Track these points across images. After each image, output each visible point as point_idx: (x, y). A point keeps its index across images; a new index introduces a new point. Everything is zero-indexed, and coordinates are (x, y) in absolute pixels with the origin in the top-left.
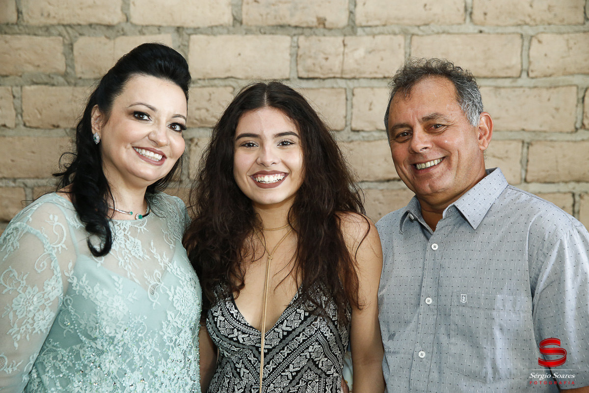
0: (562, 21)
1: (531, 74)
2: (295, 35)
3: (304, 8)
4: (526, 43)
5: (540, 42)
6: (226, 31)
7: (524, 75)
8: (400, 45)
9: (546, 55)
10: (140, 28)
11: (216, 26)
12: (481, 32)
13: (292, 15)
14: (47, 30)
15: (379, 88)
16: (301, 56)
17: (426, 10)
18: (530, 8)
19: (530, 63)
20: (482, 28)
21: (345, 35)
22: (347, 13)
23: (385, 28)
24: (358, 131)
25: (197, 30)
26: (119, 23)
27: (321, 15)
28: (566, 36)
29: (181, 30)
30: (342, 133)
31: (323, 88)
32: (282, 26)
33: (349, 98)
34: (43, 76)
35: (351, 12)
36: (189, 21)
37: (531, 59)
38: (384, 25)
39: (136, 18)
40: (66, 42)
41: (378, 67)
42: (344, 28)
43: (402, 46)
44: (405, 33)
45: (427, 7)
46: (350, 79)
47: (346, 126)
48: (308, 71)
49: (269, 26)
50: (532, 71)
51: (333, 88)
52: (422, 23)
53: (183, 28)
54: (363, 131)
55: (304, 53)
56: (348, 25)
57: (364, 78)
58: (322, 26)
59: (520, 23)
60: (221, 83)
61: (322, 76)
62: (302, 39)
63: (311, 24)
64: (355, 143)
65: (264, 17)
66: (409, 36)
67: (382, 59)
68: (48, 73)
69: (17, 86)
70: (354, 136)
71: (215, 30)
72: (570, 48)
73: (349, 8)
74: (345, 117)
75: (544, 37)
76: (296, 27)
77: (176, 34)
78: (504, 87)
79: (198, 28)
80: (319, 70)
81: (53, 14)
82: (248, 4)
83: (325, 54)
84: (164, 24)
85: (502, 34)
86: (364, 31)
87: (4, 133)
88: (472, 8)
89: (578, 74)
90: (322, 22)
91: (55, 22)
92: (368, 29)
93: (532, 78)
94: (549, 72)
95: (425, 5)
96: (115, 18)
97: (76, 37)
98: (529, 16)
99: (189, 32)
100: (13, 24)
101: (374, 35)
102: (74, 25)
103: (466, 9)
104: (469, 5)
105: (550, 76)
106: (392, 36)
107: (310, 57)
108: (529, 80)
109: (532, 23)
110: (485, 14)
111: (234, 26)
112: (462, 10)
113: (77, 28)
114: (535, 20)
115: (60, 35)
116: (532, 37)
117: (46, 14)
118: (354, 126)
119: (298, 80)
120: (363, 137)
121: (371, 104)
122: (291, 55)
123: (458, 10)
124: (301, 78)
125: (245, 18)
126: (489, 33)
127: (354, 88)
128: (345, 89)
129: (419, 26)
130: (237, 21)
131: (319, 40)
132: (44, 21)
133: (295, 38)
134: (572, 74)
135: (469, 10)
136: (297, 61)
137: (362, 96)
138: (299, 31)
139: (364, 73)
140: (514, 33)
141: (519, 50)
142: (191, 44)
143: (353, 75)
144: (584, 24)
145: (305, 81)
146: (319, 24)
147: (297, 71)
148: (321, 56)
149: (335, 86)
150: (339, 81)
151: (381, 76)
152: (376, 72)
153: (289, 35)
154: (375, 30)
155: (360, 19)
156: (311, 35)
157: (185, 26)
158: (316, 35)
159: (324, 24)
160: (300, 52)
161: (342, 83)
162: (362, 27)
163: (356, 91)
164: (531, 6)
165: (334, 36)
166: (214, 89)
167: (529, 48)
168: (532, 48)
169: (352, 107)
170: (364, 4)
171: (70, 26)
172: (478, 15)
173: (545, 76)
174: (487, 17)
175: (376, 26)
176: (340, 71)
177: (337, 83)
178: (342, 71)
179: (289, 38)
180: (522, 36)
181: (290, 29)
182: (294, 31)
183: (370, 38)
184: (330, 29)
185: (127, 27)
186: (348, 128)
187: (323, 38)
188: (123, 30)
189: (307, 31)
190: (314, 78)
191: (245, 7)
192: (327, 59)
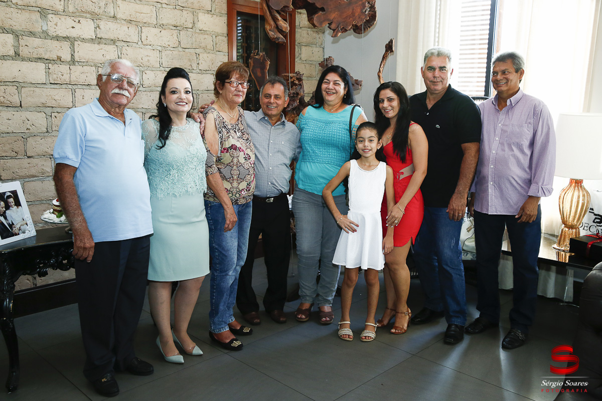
0: (153, 66)
2: (47, 63)
3: (51, 51)
6: (11, 58)
8: (93, 71)
9: (148, 79)
13: (45, 54)
16: (50, 73)
17: (103, 57)
21: (70, 65)
22: (70, 55)
23: (87, 63)
27: (59, 55)
31: (62, 88)
32: (40, 59)
33: (73, 93)
35: (72, 55)
37: (143, 80)
42: (69, 62)
44: (97, 67)
46: (73, 85)
48: (54, 80)
49: (34, 58)
50: (144, 85)
51: (66, 88)
55: (52, 72)
56: (71, 61)
57: (80, 85)
58: (59, 60)
59: (139, 65)
60: (11, 84)
61: (61, 83)
62: (50, 65)
63: (54, 59)
65: (31, 53)
67: (87, 77)
71: (6, 57)
73: (71, 53)
74: (72, 102)
75: (146, 72)
76: (47, 59)
80: (59, 80)
82: (22, 46)
86: (78, 64)
90: (59, 58)
92: (80, 63)
94: (150, 85)
95: (103, 55)
98: (142, 63)
101: (83, 66)
106: (90, 67)
107: (55, 74)
108: (143, 88)
109: (143, 66)
111: (15, 56)
116: (143, 71)
119: (50, 84)
121: (83, 96)
122: (46, 72)
125: (21, 53)
128: (72, 89)
130: (17, 54)
133: (47, 65)
136: (49, 75)
137: (79, 93)
138: (49, 61)
139: (80, 82)
143: (75, 83)
144: (160, 68)
145: (53, 85)
147: (49, 80)
148: (60, 74)
151: (86, 84)
154: (83, 64)
155: (77, 59)
156: (55, 64)
158: (57, 64)
160: (50, 71)
161: (70, 86)
162: (77, 62)
163: (76, 90)
164: (142, 59)
165: (65, 65)
166: (7, 87)
169: (75, 97)
170: (78, 52)
175: (84, 62)
176: (69, 81)
177: (68, 86)
179: (44, 64)
181: (44, 60)
182: (46, 61)
183: (81, 67)
184: (63, 62)
187: (60, 66)
189: (53, 62)
190: (57, 84)
191: (21, 48)
192: (62, 75)
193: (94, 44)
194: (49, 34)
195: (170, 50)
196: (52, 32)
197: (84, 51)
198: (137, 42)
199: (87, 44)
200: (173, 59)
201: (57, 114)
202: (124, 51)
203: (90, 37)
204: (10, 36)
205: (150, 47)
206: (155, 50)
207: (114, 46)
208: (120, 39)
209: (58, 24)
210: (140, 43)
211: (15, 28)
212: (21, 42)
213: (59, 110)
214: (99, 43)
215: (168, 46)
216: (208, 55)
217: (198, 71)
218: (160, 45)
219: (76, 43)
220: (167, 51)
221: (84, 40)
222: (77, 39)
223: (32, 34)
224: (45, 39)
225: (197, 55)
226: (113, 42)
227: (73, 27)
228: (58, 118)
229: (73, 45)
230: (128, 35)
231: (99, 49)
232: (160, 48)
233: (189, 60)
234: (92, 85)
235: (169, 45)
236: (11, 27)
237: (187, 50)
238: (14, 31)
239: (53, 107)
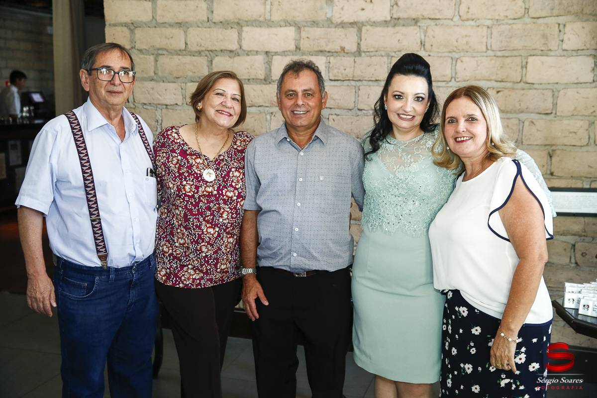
0: (474, 50)
1: (457, 80)
2: (328, 56)
3: (333, 41)
4: (454, 62)
5: (462, 62)
6: (291, 54)
7: (453, 80)
8: (385, 62)
9: (465, 69)
10: (247, 52)
11: (287, 51)
12: (429, 55)
13: (327, 45)
14: (200, 53)
15: (373, 86)
16: (331, 68)
17: (399, 43)
18: (456, 43)
19: (456, 73)
20: (430, 54)
21: (355, 57)
22: (357, 44)
23: (377, 53)
24: (361, 110)
25: (276, 53)
26: (236, 49)
27: (342, 45)
28: (476, 58)
29: (268, 53)
30: (353, 111)
31: (343, 85)
32: (321, 51)
33: (357, 91)
34: (197, 78)
35: (358, 44)
36: (272, 48)
37: (457, 71)
38: (377, 51)
39: (245, 47)
40: (209, 60)
41: (373, 74)
42: (354, 53)
43: (386, 63)
44: (388, 55)
45: (400, 41)
46: (357, 81)
47: (355, 107)
48: (335, 76)
49: (314, 51)
50: (457, 78)
51: (348, 86)
52: (397, 50)
53: (269, 52)
54: (364, 110)
55: (333, 66)
56: (357, 51)
57: (365, 80)
58: (343, 51)
59: (451, 51)
61: (342, 79)
62: (332, 58)
63: (337, 50)
64: (360, 117)
65: (312, 46)
66: (390, 57)
67: (375, 70)
68: (199, 76)
69: (183, 83)
70: (359, 113)
71: (286, 53)
72: (478, 66)
73: (357, 41)
74: (355, 102)
75: (464, 59)
76: (329, 52)
77: (265, 55)
78: (442, 87)
79: (277, 52)
80: (341, 75)
81: (203, 45)
82: (303, 39)
83: (344, 67)
84: (259, 50)
85: (441, 57)
86: (365, 54)
87: (176, 108)
88: (424, 42)
89: (483, 80)
90: (343, 49)
91: (204, 49)
92: (367, 53)
93: (457, 82)
95: (399, 41)
96: (234, 46)
97: (214, 57)
98: (456, 47)
99: (273, 54)
100: (183, 50)
101: (371, 57)
102: (213, 51)
103: (421, 43)
104: (423, 41)
105: (467, 81)
106: (381, 57)
107: (336, 68)
108: (456, 83)
109: (457, 51)
110: (432, 46)
111: (296, 51)
112: (419, 43)
113: (214, 52)
114: (459, 49)
115: (206, 56)
116: (457, 59)
117: (199, 45)
118: (360, 107)
119: (329, 81)
120: (364, 113)
121: (369, 95)
122: (326, 67)
123: (417, 43)
124: (331, 80)
125: (302, 47)
126: (434, 56)
127: (360, 86)
128: (355, 86)
129: (395, 52)
131: (341, 59)
132: (198, 48)
133: (328, 58)
134: (479, 80)
135: (423, 43)
136: (329, 70)
137: (364, 90)
138: (331, 54)
139: (365, 77)
140: (447, 57)
141: (450, 66)
142: (273, 61)
143: (359, 79)
144: (486, 52)
145: (333, 82)
146: (342, 50)
147: (329, 76)
148: (342, 68)
149: (349, 84)
150: (351, 82)
151: (374, 79)
152: (372, 77)
153: (325, 56)
154: (372, 54)
155: (363, 48)
156: (337, 56)
157: (270, 51)
158: (340, 56)
159: (344, 50)
160: (331, 66)
161: (353, 83)
162: (364, 52)
163: (361, 88)
164: (457, 41)
165: (349, 57)
167: (456, 65)
168: (457, 65)
169: (358, 97)
170: (366, 39)
171: (211, 51)
172: (428, 46)
173: (465, 81)
174: (433, 47)
175: (372, 52)
176: (352, 76)
177: (350, 83)
178: (353, 76)
179: (325, 58)
180: (452, 58)
181: (326, 53)
182: (328, 54)
183: (369, 58)
184: (347, 53)
185: (240, 52)
186: (356, 108)
187: (343, 58)
188: (238, 53)
189: (335, 54)
190: (338, 80)
191: (302, 41)
192: (345, 69)
193: (388, 27)
194: (333, 21)
195: (507, 24)
196: (337, 20)
197: (373, 38)
198: (450, 17)
199: (379, 29)
200: (511, 38)
201: (336, 116)
202: (430, 33)
203: (383, 19)
204: (293, 29)
205: (472, 23)
206: (480, 28)
207: (416, 27)
208: (426, 16)
209: (345, 8)
210: (456, 19)
211: (298, 19)
212: (304, 34)
213: (338, 111)
214: (395, 26)
215: (502, 19)
216: (585, 24)
217: (560, 51)
218: (489, 17)
219: (364, 29)
220: (503, 27)
221: (374, 24)
222: (366, 24)
223: (315, 24)
224: (329, 27)
225: (561, 26)
226: (416, 21)
227: (363, 9)
228: (336, 122)
229: (360, 30)
230: (438, 10)
231: (394, 34)
232: (489, 23)
233: (544, 36)
234: (380, 81)
235: (507, 17)
236: (294, 19)
237: (541, 21)
238: (297, 23)
239: (331, 108)
